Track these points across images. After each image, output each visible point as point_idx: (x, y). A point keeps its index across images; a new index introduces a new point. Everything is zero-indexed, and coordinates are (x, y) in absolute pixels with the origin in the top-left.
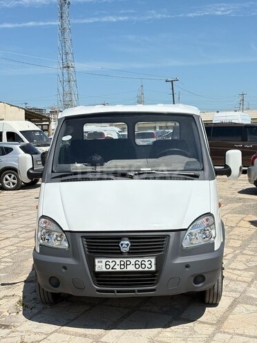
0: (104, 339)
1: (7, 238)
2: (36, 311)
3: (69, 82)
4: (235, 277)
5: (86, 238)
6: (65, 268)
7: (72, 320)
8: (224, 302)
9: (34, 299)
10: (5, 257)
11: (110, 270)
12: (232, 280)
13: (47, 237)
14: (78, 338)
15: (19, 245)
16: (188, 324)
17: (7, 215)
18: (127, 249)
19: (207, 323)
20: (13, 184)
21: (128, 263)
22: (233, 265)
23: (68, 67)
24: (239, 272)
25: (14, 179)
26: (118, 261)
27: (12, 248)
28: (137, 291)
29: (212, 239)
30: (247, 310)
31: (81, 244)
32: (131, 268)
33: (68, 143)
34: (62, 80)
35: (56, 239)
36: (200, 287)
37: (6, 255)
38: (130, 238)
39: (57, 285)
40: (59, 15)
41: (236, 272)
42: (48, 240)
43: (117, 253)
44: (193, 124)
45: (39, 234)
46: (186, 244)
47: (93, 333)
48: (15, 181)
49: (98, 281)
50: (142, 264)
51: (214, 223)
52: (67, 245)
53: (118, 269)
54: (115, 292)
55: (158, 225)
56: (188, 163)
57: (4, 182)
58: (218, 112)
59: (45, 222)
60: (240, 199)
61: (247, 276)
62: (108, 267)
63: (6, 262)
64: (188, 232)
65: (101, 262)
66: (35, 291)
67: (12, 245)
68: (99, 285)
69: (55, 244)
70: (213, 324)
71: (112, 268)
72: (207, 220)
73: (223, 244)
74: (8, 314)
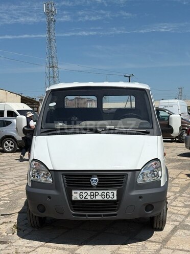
0: (78, 252)
1: (6, 184)
2: (27, 232)
3: (54, 77)
4: (176, 212)
5: (66, 175)
6: (49, 197)
7: (54, 239)
8: (168, 228)
9: (25, 224)
10: (4, 197)
11: (83, 199)
12: (173, 213)
13: (36, 175)
14: (58, 251)
15: (15, 189)
16: (141, 243)
17: (7, 169)
18: (96, 184)
19: (155, 242)
20: (11, 148)
21: (97, 194)
22: (174, 204)
23: (53, 67)
24: (178, 208)
25: (12, 144)
26: (89, 192)
27: (10, 191)
28: (103, 215)
29: (159, 178)
30: (185, 233)
31: (62, 179)
32: (99, 198)
33: (53, 108)
34: (48, 76)
35: (43, 176)
36: (150, 213)
37: (5, 195)
38: (98, 176)
39: (43, 211)
40: (47, 29)
41: (177, 208)
42: (38, 177)
43: (89, 186)
44: (145, 95)
45: (31, 173)
46: (139, 181)
47: (70, 248)
48: (13, 146)
49: (74, 207)
50: (107, 195)
51: (161, 166)
52: (51, 181)
53: (89, 198)
54: (87, 216)
55: (119, 167)
56: (141, 124)
57: (5, 146)
58: (163, 99)
59: (35, 164)
60: (179, 160)
61: (185, 211)
62: (81, 197)
63: (5, 200)
64: (141, 172)
65: (77, 193)
66: (27, 219)
67: (10, 189)
68: (75, 210)
69: (43, 180)
70: (159, 243)
71: (85, 198)
72: (155, 164)
73: (167, 183)
74: (6, 234)
